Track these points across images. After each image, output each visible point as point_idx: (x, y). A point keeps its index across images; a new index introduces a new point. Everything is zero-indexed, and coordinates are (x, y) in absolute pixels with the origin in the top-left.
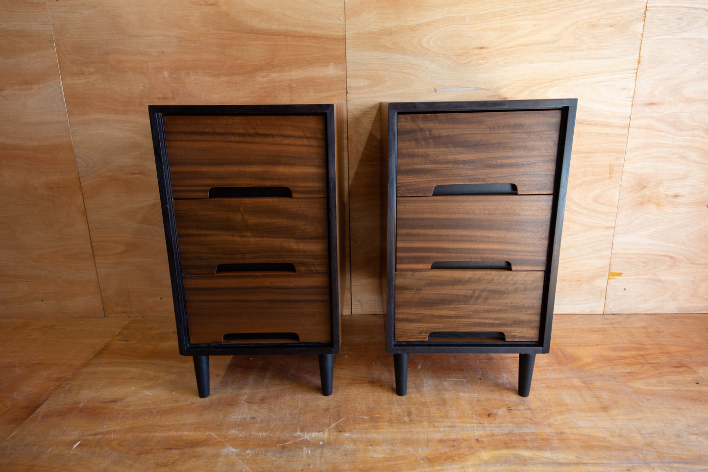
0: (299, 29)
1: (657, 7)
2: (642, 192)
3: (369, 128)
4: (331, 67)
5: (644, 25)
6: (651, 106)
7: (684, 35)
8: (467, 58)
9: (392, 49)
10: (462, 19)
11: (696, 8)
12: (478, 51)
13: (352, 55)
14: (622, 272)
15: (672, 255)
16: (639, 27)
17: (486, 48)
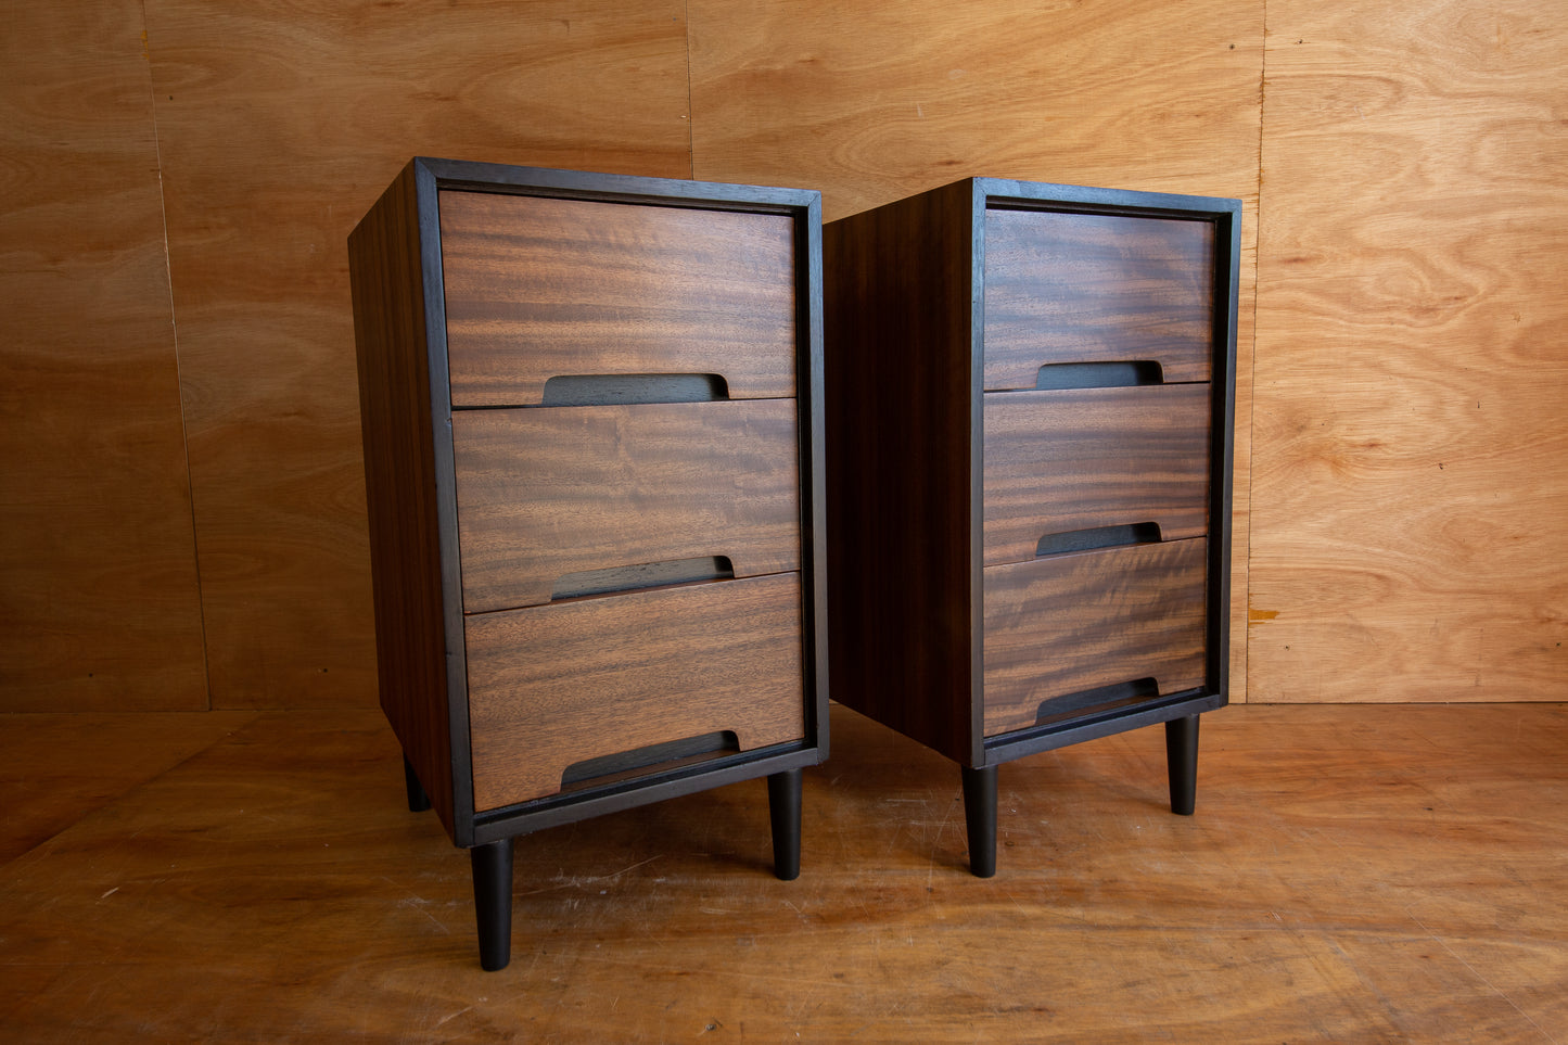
0: (605, 137)
1: (1284, 77)
2: (1298, 438)
5: (1262, 112)
6: (1294, 264)
7: (1346, 127)
8: (922, 182)
9: (780, 168)
10: (909, 111)
11: (1361, 78)
12: (943, 169)
14: (1277, 609)
15: (1380, 572)
16: (1252, 115)
17: (959, 162)
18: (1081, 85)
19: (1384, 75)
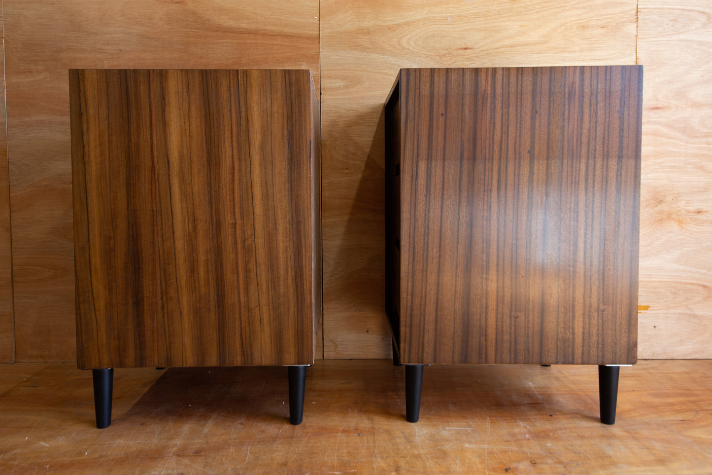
0: (270, 28)
1: (648, 8)
2: (659, 207)
5: (637, 27)
6: (656, 111)
7: (682, 37)
8: (451, 59)
9: (370, 48)
10: (443, 19)
11: (689, 10)
12: (462, 52)
13: (326, 54)
14: (649, 305)
15: (705, 283)
16: (631, 28)
17: (471, 49)
18: (540, 8)
19: (702, 9)
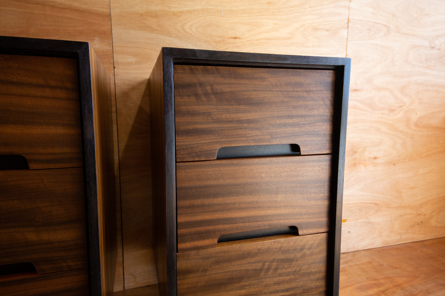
1: (355, 19)
3: (138, 102)
4: (96, 42)
5: (348, 32)
6: (355, 92)
7: (372, 41)
8: (224, 45)
9: (158, 30)
10: (218, 12)
11: (378, 23)
12: (232, 40)
13: (116, 31)
14: (347, 219)
15: (376, 202)
16: (344, 33)
17: (239, 38)
18: (288, 11)
19: (384, 23)
